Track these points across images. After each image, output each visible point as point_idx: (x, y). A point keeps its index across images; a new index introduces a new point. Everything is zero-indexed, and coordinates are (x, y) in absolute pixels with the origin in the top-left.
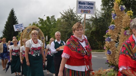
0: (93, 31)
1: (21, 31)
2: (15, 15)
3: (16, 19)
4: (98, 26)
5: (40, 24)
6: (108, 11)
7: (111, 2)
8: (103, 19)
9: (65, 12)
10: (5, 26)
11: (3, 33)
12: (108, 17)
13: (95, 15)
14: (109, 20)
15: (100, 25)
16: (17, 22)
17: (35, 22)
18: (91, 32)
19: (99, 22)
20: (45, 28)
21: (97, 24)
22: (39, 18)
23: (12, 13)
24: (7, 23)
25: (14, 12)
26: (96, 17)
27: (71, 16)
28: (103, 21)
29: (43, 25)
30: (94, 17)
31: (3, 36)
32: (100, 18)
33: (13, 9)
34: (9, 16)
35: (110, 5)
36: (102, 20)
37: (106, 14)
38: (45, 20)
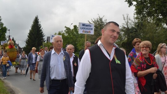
0: (124, 43)
1: (45, 41)
2: (39, 23)
3: (41, 27)
4: (130, 37)
5: (66, 33)
6: (142, 20)
7: (146, 11)
8: (136, 29)
9: (94, 21)
10: (28, 35)
11: (26, 43)
12: (142, 27)
13: (127, 25)
14: (142, 30)
15: (132, 36)
16: (41, 30)
17: (61, 31)
18: (122, 44)
19: (131, 32)
20: (72, 38)
21: (129, 34)
22: (66, 27)
23: (36, 21)
24: (30, 31)
25: (38, 20)
26: (128, 26)
27: (101, 25)
28: (135, 32)
29: (69, 34)
30: (126, 26)
31: (26, 46)
32: (133, 28)
33: (37, 16)
34: (33, 24)
35: (145, 14)
36: (134, 30)
37: (139, 24)
38: (73, 30)
